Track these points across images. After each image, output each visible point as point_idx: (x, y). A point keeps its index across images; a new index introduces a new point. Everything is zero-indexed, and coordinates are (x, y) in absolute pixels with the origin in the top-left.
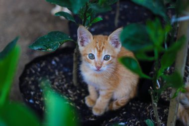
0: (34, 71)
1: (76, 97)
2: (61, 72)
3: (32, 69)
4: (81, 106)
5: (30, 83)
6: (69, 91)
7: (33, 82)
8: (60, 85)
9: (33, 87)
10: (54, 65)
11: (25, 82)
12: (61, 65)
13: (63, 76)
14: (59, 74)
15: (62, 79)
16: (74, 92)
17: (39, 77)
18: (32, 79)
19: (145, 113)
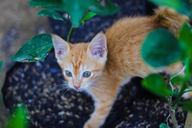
0: (17, 79)
1: (73, 105)
2: (49, 75)
3: (14, 76)
4: (79, 113)
5: (15, 93)
6: (63, 98)
7: (18, 91)
8: (51, 92)
9: (19, 98)
10: (38, 67)
11: (9, 93)
12: (48, 66)
13: (52, 80)
14: (47, 78)
15: (52, 84)
16: (68, 98)
17: (24, 84)
18: (17, 88)
19: (153, 113)
